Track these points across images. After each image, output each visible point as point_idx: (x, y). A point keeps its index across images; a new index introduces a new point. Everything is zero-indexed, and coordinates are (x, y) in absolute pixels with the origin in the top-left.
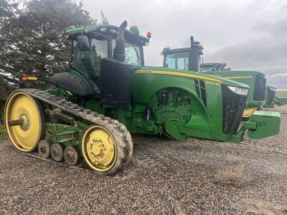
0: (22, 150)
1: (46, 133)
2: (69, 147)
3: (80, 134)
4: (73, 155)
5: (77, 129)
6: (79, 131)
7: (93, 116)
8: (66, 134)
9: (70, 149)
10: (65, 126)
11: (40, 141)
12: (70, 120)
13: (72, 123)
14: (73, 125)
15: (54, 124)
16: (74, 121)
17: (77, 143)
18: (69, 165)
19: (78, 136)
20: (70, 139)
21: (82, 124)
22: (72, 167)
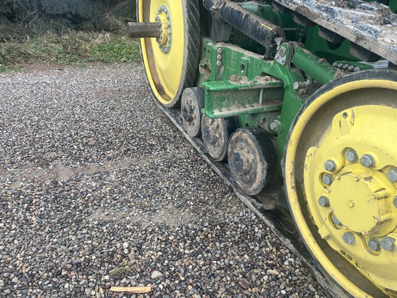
0: (159, 98)
1: (200, 68)
2: (245, 135)
3: (289, 95)
4: (252, 166)
5: (281, 73)
6: (287, 82)
7: (377, 22)
8: (236, 90)
9: (246, 141)
10: (248, 55)
11: (184, 88)
12: (263, 35)
13: (267, 45)
14: (271, 57)
15: (219, 45)
16: (278, 41)
17: (273, 126)
18: (237, 186)
19: (282, 99)
20: (249, 109)
21: (305, 58)
22: (243, 198)
